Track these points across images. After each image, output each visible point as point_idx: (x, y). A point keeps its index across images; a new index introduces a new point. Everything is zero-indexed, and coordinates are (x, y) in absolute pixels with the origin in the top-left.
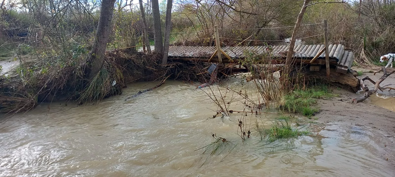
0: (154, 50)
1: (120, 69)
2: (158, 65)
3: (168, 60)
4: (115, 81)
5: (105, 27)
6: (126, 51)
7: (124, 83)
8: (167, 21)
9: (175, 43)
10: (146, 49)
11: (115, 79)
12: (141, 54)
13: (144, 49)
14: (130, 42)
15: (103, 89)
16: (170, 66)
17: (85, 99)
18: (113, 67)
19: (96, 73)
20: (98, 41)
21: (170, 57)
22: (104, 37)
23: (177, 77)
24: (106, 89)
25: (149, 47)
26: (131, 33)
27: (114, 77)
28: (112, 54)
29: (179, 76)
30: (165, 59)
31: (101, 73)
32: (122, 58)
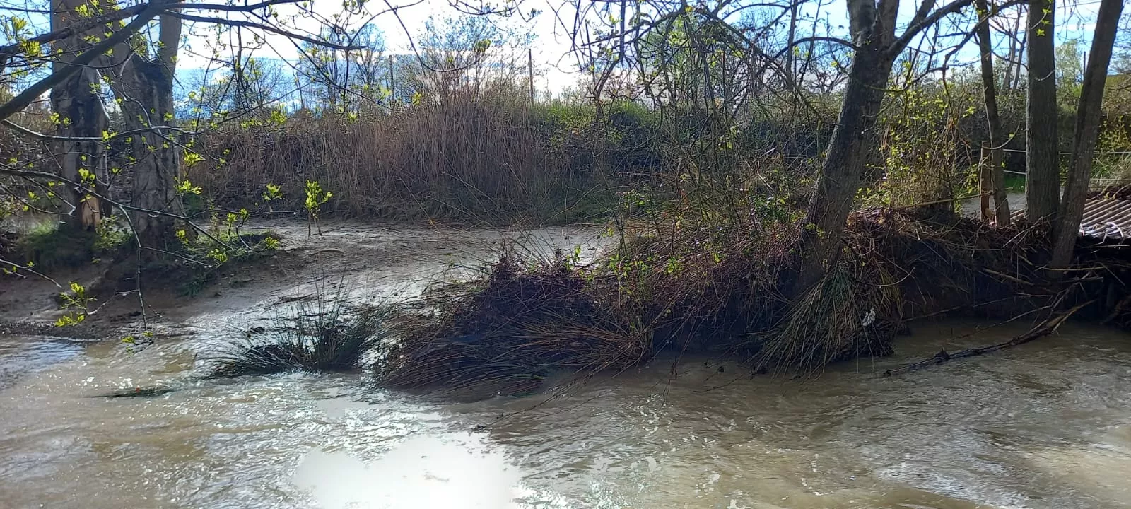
0: (1023, 211)
1: (893, 273)
2: (1032, 268)
3: (1077, 251)
4: (872, 312)
5: (855, 142)
6: (919, 215)
7: (903, 319)
8: (1082, 112)
9: (1110, 187)
10: (992, 206)
11: (871, 303)
12: (969, 225)
13: (985, 206)
14: (933, 185)
15: (831, 334)
16: (1084, 273)
17: (774, 360)
18: (868, 266)
19: (814, 282)
20: (826, 187)
21: (1089, 237)
22: (847, 174)
23: (1113, 316)
24: (841, 335)
25: (1001, 200)
26: (941, 156)
27: (869, 297)
28: (870, 222)
29: (1122, 312)
30: (1064, 246)
31: (829, 283)
32: (904, 238)
